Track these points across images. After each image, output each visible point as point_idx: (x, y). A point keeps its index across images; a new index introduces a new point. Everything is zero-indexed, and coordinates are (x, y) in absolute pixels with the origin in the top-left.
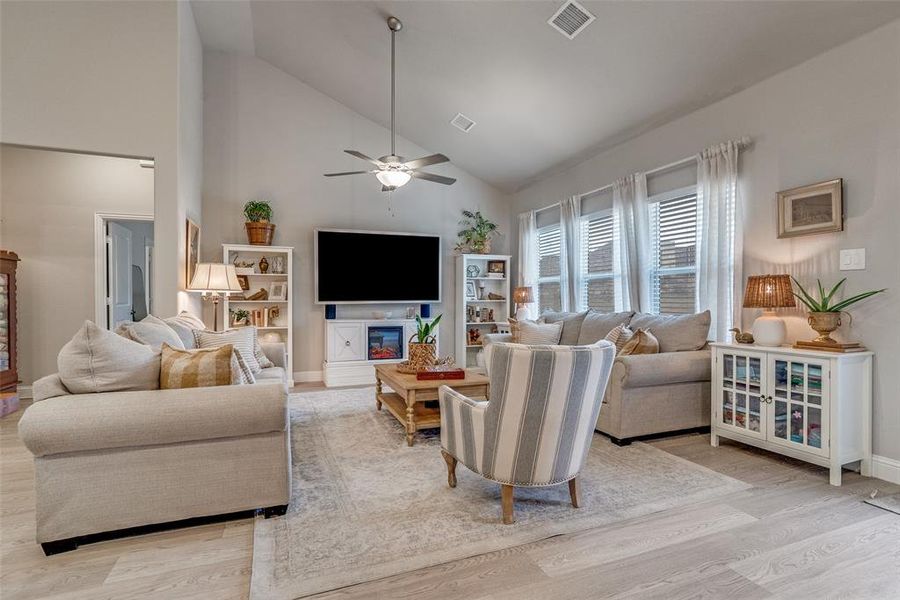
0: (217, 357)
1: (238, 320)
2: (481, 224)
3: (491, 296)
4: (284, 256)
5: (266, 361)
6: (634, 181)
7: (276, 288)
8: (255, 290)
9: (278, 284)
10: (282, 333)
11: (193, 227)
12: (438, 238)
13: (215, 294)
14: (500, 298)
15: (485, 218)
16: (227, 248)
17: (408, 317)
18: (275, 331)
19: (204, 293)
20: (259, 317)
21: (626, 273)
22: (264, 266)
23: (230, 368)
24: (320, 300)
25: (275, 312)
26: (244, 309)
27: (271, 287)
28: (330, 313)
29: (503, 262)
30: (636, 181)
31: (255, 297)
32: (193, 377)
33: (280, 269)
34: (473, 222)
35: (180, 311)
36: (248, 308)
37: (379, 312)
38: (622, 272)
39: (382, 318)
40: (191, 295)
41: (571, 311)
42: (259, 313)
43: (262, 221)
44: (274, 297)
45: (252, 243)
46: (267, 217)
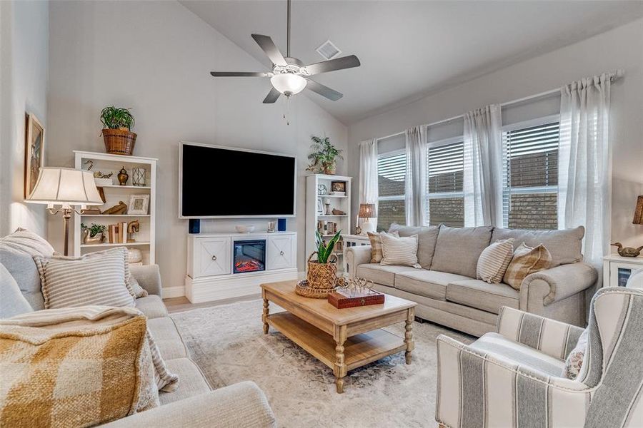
0: (107, 353)
1: (92, 236)
2: (329, 149)
3: (334, 212)
4: (147, 168)
5: (139, 290)
6: (490, 112)
7: (137, 201)
8: (113, 202)
9: (139, 197)
10: (144, 249)
11: (35, 125)
12: (294, 159)
13: (66, 206)
14: (341, 213)
15: (331, 144)
16: (79, 155)
17: (269, 231)
18: (135, 247)
19: (51, 205)
20: (117, 231)
21: (479, 191)
22: (123, 178)
23: (136, 370)
24: (184, 214)
25: (135, 227)
26: (99, 223)
27: (130, 200)
28: (194, 228)
29: (344, 183)
30: (492, 112)
31: (113, 211)
32: (35, 413)
33: (142, 181)
34: (322, 147)
35: (14, 227)
36: (104, 223)
37: (242, 226)
38: (475, 191)
39: (246, 232)
40: (31, 207)
41: (416, 225)
42: (117, 229)
43: (122, 128)
44: (135, 211)
45: (109, 151)
46: (128, 125)
